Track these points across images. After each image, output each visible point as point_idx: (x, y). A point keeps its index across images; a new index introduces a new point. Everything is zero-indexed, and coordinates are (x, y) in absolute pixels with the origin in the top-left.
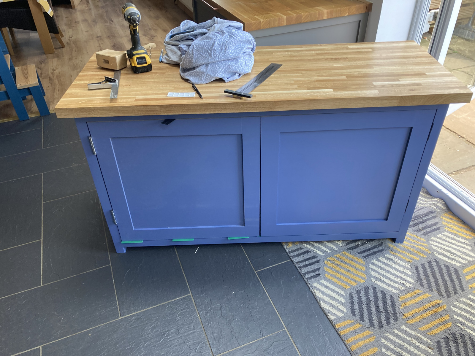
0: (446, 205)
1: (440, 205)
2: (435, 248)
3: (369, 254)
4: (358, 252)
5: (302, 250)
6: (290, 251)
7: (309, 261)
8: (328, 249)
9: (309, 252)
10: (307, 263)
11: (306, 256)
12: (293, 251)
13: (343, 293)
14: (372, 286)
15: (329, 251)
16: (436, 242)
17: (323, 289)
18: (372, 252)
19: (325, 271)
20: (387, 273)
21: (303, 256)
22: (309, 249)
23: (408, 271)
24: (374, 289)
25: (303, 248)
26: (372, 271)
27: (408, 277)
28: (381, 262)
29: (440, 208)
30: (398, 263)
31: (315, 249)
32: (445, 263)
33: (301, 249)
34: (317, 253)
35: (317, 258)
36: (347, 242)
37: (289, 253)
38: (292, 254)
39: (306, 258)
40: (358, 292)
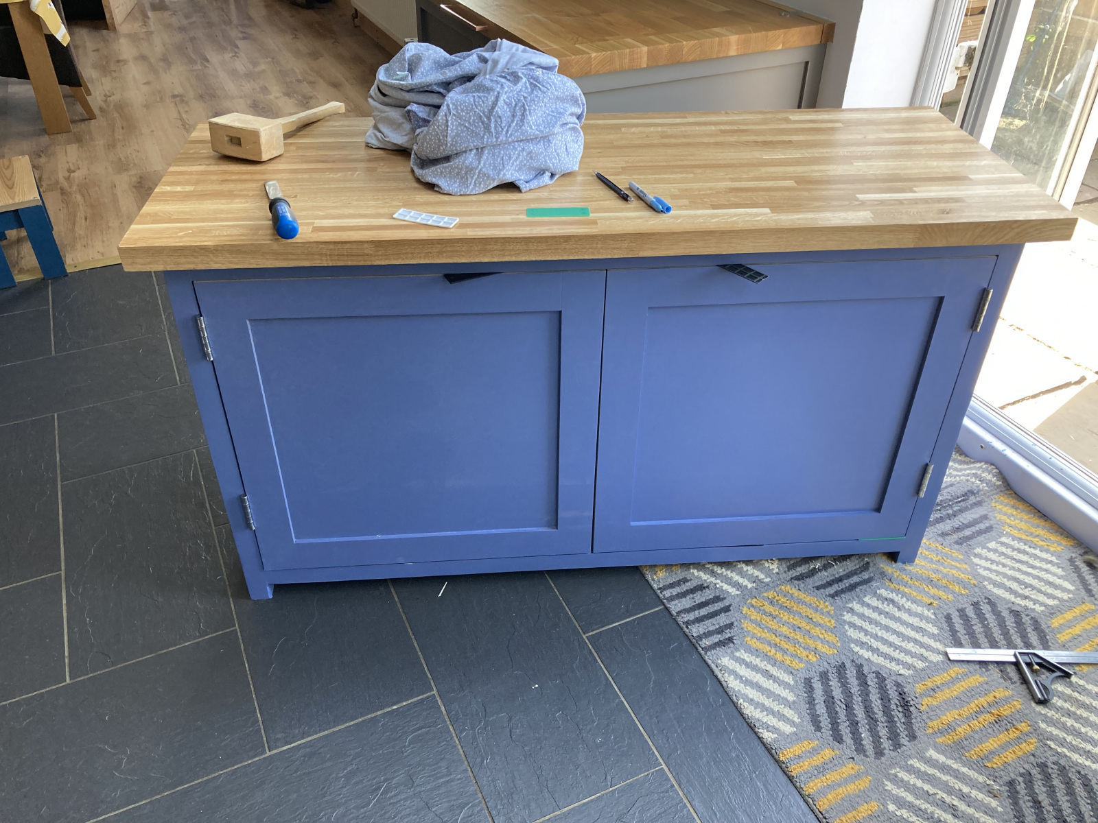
0: (1001, 475)
1: (989, 477)
2: (985, 573)
3: (842, 589)
4: (816, 585)
5: (687, 584)
6: (661, 586)
7: (707, 608)
8: (749, 580)
9: (704, 588)
10: (703, 612)
11: (699, 598)
12: (668, 586)
13: (789, 679)
14: (853, 661)
15: (750, 586)
16: (987, 559)
17: (743, 671)
18: (847, 585)
19: (746, 629)
20: (884, 632)
21: (693, 598)
22: (705, 581)
23: (930, 625)
24: (859, 667)
25: (691, 580)
26: (850, 627)
27: (933, 640)
28: (868, 606)
29: (989, 483)
30: (907, 607)
31: (718, 581)
32: (1010, 605)
33: (685, 580)
34: (724, 588)
35: (725, 601)
36: (789, 564)
37: (659, 591)
38: (667, 593)
39: (700, 602)
40: (824, 676)
